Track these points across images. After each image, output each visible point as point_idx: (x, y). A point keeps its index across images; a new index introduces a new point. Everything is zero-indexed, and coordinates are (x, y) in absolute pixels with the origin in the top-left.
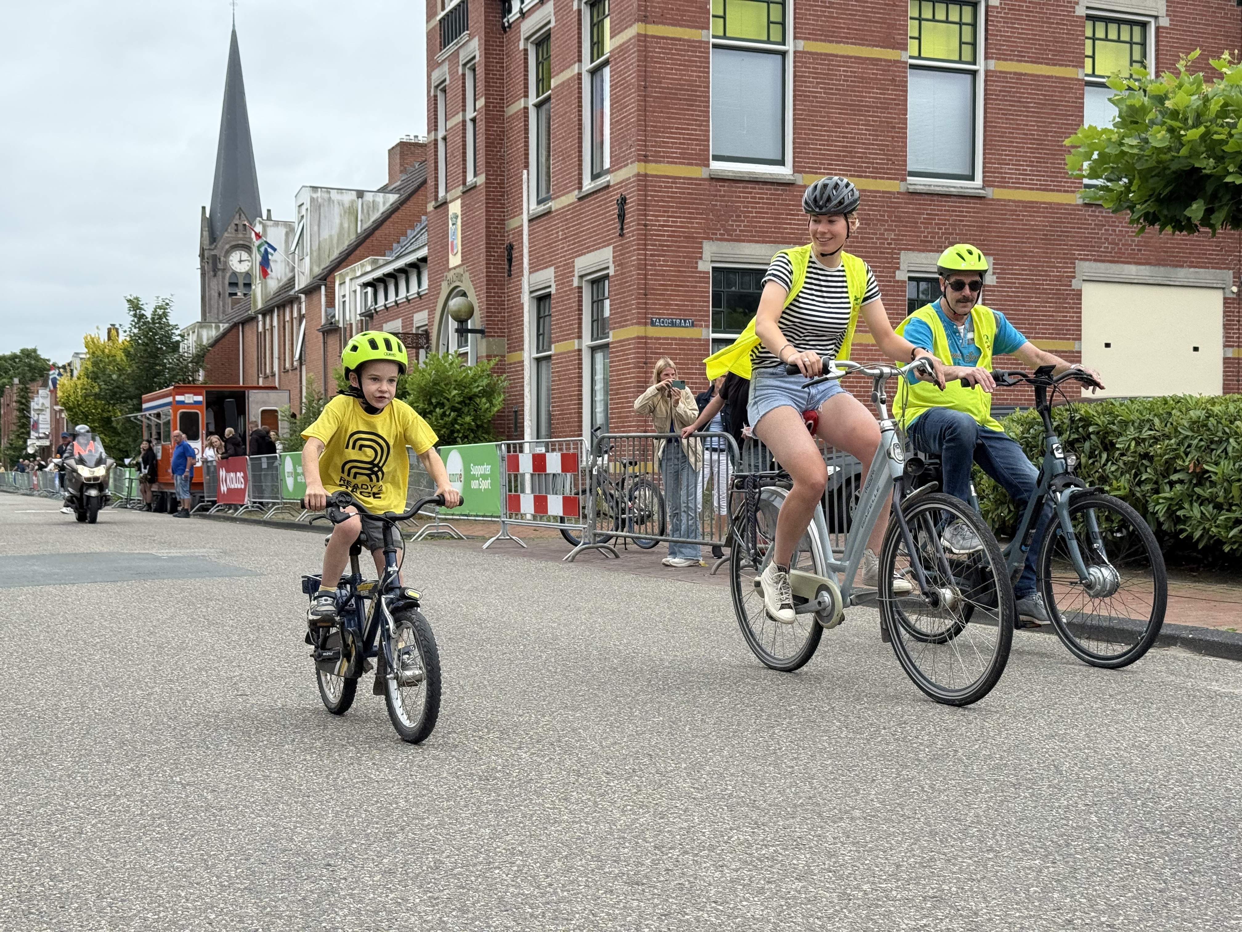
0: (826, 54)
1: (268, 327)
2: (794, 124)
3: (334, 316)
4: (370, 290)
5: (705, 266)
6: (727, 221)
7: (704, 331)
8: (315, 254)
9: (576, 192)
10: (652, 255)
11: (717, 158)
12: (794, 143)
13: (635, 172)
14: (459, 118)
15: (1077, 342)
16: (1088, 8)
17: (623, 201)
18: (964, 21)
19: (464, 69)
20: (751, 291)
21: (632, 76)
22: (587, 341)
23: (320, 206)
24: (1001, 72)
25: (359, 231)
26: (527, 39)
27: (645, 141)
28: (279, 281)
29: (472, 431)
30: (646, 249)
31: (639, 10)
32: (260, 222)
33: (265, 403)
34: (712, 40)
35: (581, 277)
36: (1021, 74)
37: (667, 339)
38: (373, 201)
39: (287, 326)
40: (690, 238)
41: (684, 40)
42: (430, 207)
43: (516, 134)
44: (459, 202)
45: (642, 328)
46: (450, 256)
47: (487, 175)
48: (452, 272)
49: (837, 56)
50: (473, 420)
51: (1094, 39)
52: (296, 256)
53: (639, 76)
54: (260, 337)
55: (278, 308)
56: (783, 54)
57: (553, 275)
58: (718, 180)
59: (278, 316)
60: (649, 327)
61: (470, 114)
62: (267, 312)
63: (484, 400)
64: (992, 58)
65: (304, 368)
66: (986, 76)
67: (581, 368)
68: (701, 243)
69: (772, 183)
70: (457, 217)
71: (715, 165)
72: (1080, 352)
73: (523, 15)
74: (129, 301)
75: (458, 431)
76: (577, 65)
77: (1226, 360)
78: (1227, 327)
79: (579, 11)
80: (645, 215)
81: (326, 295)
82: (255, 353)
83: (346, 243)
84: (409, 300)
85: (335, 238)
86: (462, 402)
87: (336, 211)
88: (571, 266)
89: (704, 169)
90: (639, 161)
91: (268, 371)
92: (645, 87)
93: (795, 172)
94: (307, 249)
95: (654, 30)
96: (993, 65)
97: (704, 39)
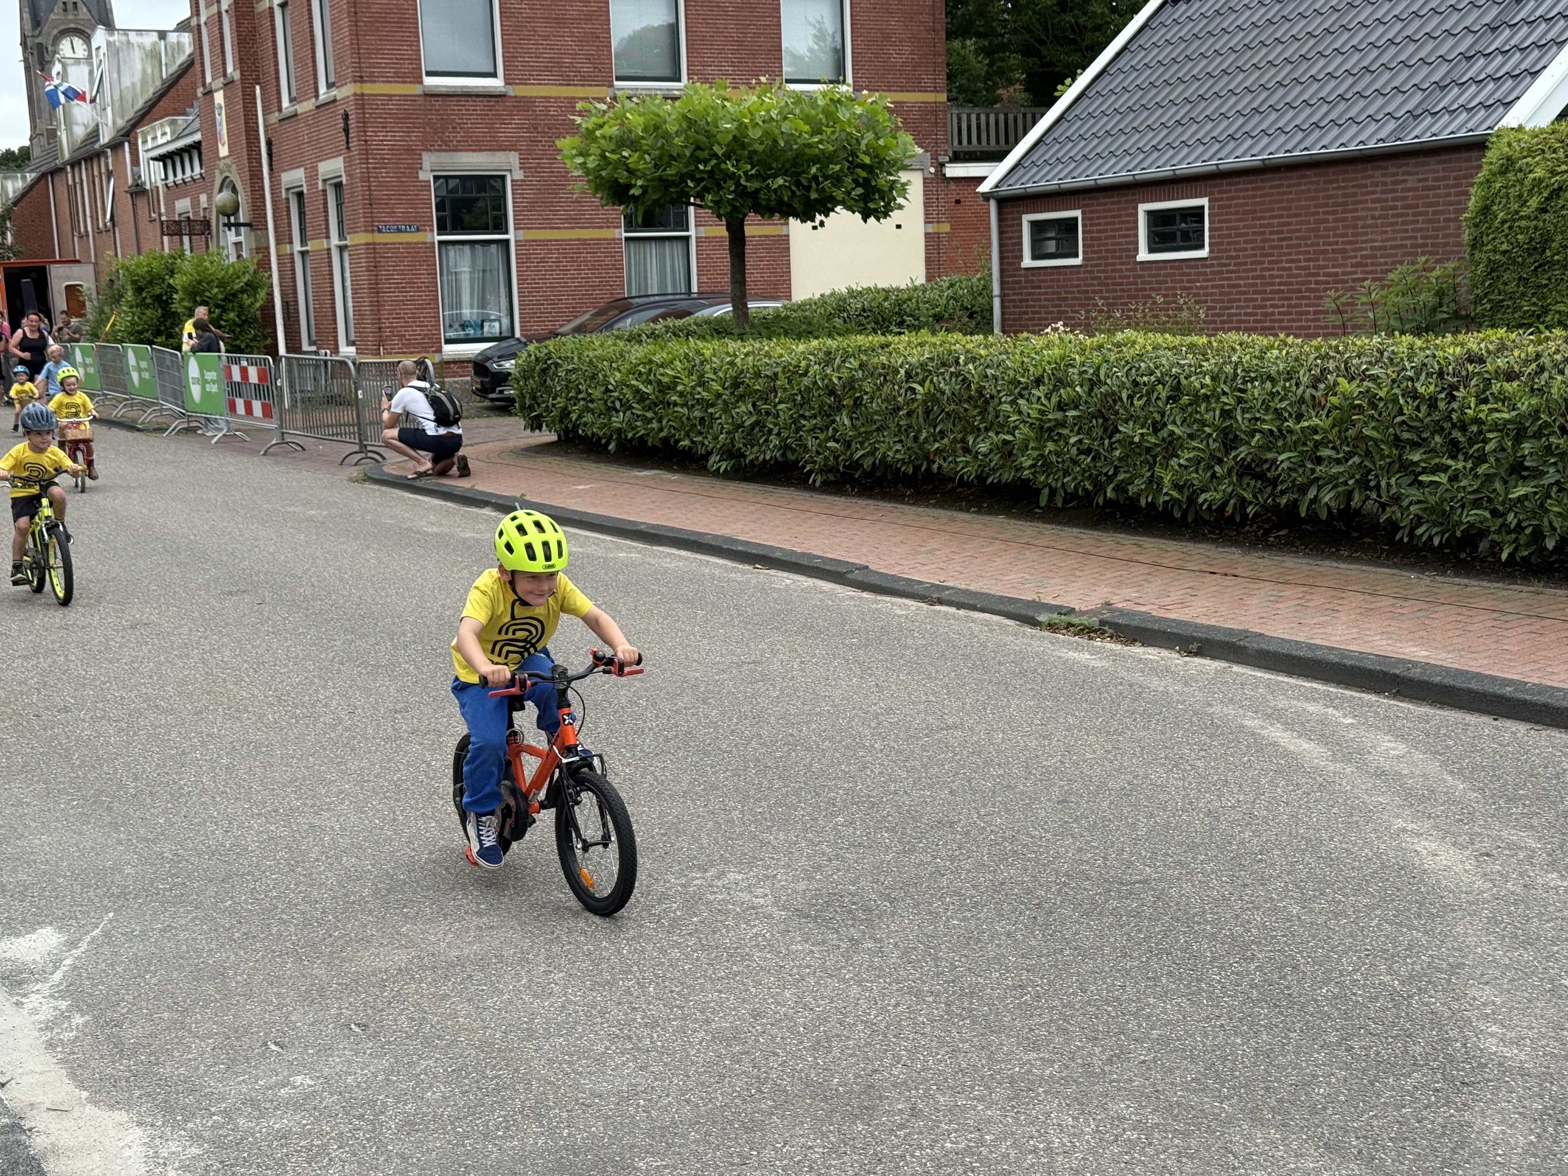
1: (77, 180)
2: (503, 40)
3: (140, 177)
4: (161, 166)
5: (426, 176)
6: (444, 133)
7: (429, 235)
8: (117, 104)
9: (313, 100)
10: (375, 168)
11: (430, 74)
12: (504, 56)
13: (353, 91)
14: (214, 9)
15: (784, 227)
17: (346, 117)
20: (474, 195)
21: (343, 2)
22: (335, 241)
23: (118, 51)
25: (164, 76)
27: (359, 63)
28: (84, 128)
30: (368, 163)
33: (68, 278)
35: (325, 181)
37: (394, 244)
38: (178, 43)
39: (96, 181)
40: (409, 150)
42: (200, 91)
43: (266, 33)
44: (221, 92)
45: (370, 235)
46: (220, 145)
47: (241, 71)
48: (222, 161)
50: (238, 316)
52: (97, 106)
53: (349, 2)
54: (71, 191)
55: (85, 160)
57: (303, 176)
58: (432, 95)
59: (86, 169)
60: (376, 234)
61: (224, 6)
62: (75, 164)
65: (117, 229)
67: (331, 266)
68: (420, 154)
69: (485, 97)
70: (221, 108)
71: (429, 81)
72: (787, 236)
77: (927, 236)
78: (927, 205)
80: (365, 132)
81: (131, 153)
82: (67, 208)
83: (151, 91)
84: (194, 180)
85: (139, 84)
86: (225, 299)
87: (137, 55)
88: (315, 169)
89: (418, 86)
90: (355, 82)
91: (82, 229)
92: (355, 13)
93: (506, 84)
94: (108, 98)
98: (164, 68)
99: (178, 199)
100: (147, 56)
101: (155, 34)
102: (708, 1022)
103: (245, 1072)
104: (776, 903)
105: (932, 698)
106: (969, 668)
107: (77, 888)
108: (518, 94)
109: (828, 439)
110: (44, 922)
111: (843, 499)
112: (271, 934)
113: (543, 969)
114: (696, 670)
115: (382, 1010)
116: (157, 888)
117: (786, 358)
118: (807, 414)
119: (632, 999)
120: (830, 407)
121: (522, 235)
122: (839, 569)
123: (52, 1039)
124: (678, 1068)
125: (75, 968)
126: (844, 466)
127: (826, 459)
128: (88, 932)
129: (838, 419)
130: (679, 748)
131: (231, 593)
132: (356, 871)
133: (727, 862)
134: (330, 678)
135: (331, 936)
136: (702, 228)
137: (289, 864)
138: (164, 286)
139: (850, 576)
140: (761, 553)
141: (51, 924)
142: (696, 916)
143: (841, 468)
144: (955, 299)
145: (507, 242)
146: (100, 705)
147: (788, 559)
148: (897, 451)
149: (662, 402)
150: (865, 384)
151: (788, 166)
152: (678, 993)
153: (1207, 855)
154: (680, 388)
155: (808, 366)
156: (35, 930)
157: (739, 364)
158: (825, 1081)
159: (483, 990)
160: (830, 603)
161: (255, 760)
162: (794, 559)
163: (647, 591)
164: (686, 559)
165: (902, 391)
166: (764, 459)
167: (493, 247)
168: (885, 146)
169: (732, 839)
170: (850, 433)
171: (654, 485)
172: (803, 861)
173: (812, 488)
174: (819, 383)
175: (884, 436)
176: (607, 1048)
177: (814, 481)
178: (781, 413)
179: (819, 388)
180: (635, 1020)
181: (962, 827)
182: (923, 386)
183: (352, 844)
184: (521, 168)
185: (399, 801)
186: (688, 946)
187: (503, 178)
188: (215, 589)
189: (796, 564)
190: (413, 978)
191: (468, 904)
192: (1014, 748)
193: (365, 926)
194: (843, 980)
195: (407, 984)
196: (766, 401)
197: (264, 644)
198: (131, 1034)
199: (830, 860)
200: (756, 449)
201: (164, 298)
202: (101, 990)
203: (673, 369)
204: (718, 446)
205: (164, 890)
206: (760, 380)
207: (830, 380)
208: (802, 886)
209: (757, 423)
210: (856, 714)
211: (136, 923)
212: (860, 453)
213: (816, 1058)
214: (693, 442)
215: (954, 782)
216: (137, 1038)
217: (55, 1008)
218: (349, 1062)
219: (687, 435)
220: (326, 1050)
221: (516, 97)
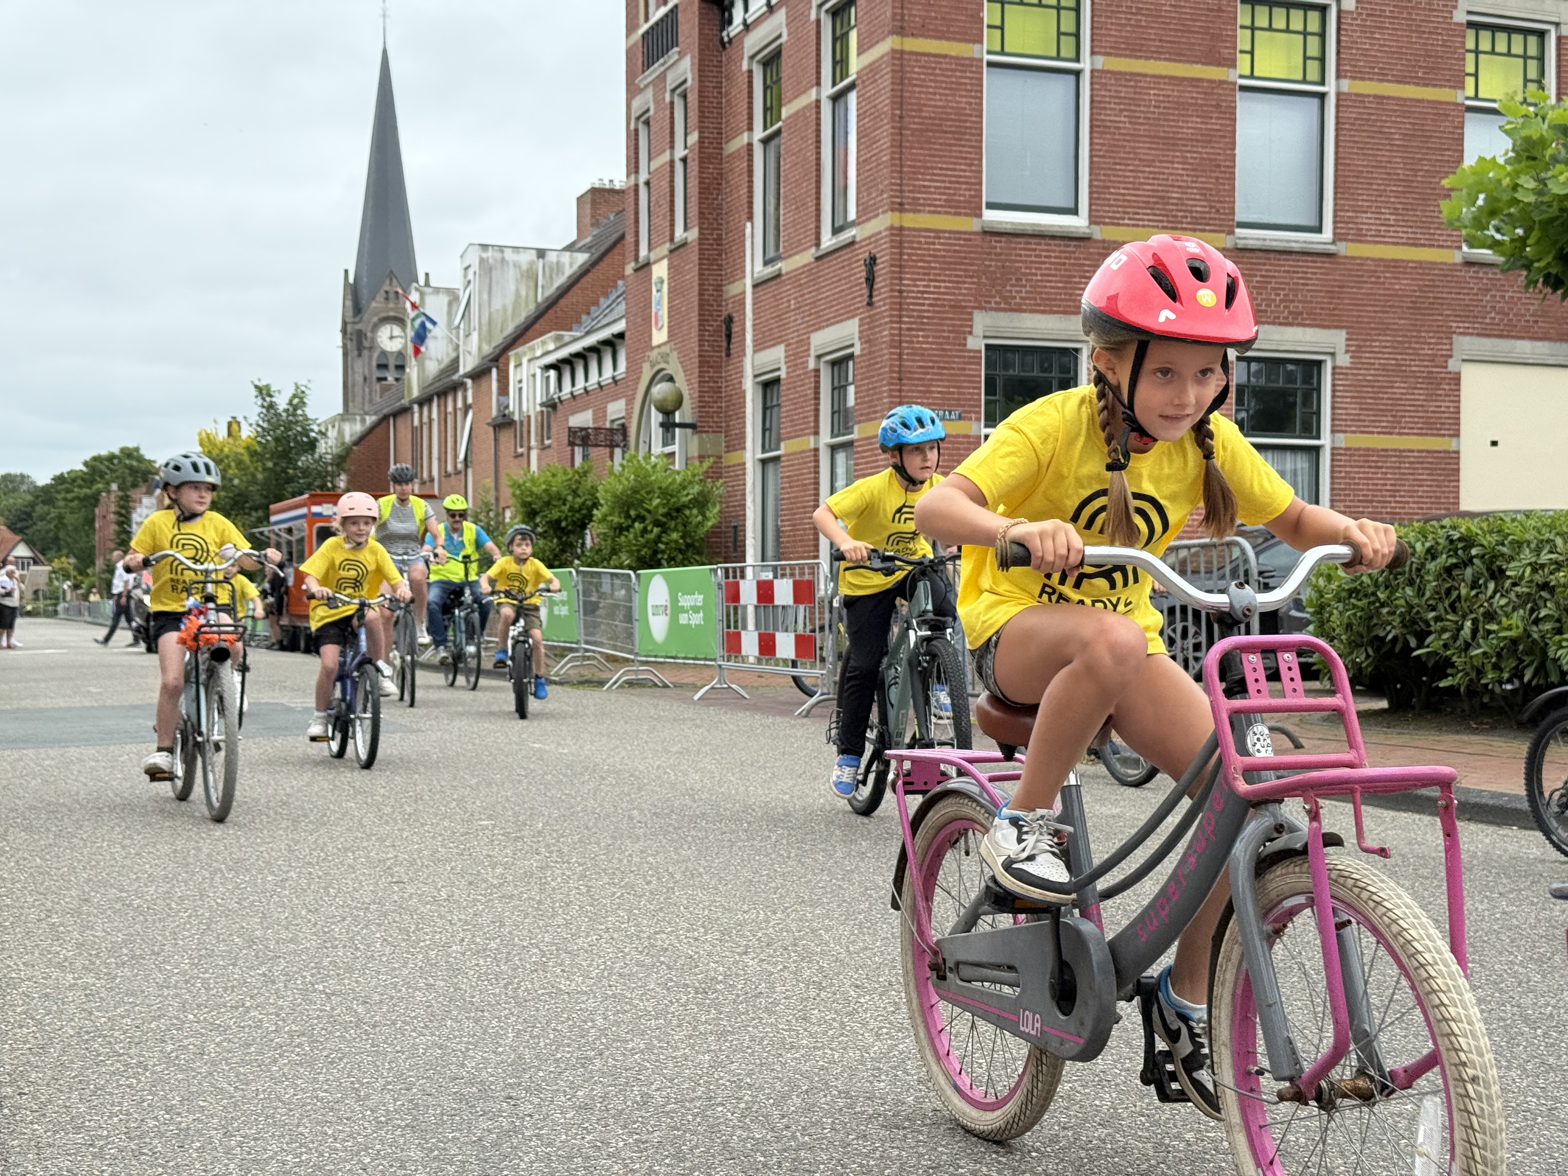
0: (1131, 74)
1: (425, 419)
2: (1091, 162)
3: (507, 407)
4: (552, 373)
5: (976, 343)
6: (1004, 287)
7: (974, 424)
8: (485, 328)
9: (813, 250)
10: (909, 329)
11: (991, 206)
12: (1090, 186)
13: (888, 223)
14: (666, 157)
15: (1454, 440)
16: (1470, 13)
17: (872, 261)
18: (1309, 29)
19: (672, 96)
20: (1035, 374)
21: (884, 102)
22: (825, 438)
23: (491, 269)
24: (1357, 95)
25: (540, 299)
26: (752, 57)
27: (900, 185)
28: (439, 362)
29: (680, 551)
30: (900, 322)
31: (894, 20)
32: (417, 289)
34: (987, 57)
35: (819, 357)
36: (1382, 97)
38: (558, 263)
39: (450, 419)
40: (957, 307)
41: (951, 57)
42: (629, 269)
43: (737, 178)
44: (665, 263)
46: (654, 331)
47: (701, 229)
48: (656, 351)
49: (1145, 75)
50: (682, 538)
51: (1477, 52)
52: (461, 332)
53: (893, 103)
54: (416, 432)
55: (439, 396)
56: (1077, 74)
57: (782, 355)
58: (992, 233)
59: (439, 406)
61: (680, 153)
62: (424, 401)
63: (695, 511)
64: (1345, 77)
65: (470, 471)
66: (1338, 100)
67: (817, 472)
68: (971, 314)
69: (1062, 238)
70: (662, 282)
71: (991, 216)
72: (1458, 452)
73: (747, 27)
74: (256, 387)
75: (663, 552)
76: (814, 91)
79: (818, 21)
80: (901, 279)
81: (499, 381)
82: (410, 453)
83: (524, 315)
84: (601, 387)
85: (511, 307)
86: (667, 515)
87: (511, 274)
88: (805, 343)
89: (975, 220)
90: (893, 210)
91: (425, 475)
92: (901, 117)
93: (1091, 223)
94: (475, 322)
95: (913, 44)
96: (1346, 85)
97: (977, 56)
98: (540, 290)
99: (573, 413)
100: (522, 276)
101: (534, 252)
108: (1107, 238)
136: (1342, 435)
138: (565, 508)
187: (1076, 352)
221: (1104, 241)
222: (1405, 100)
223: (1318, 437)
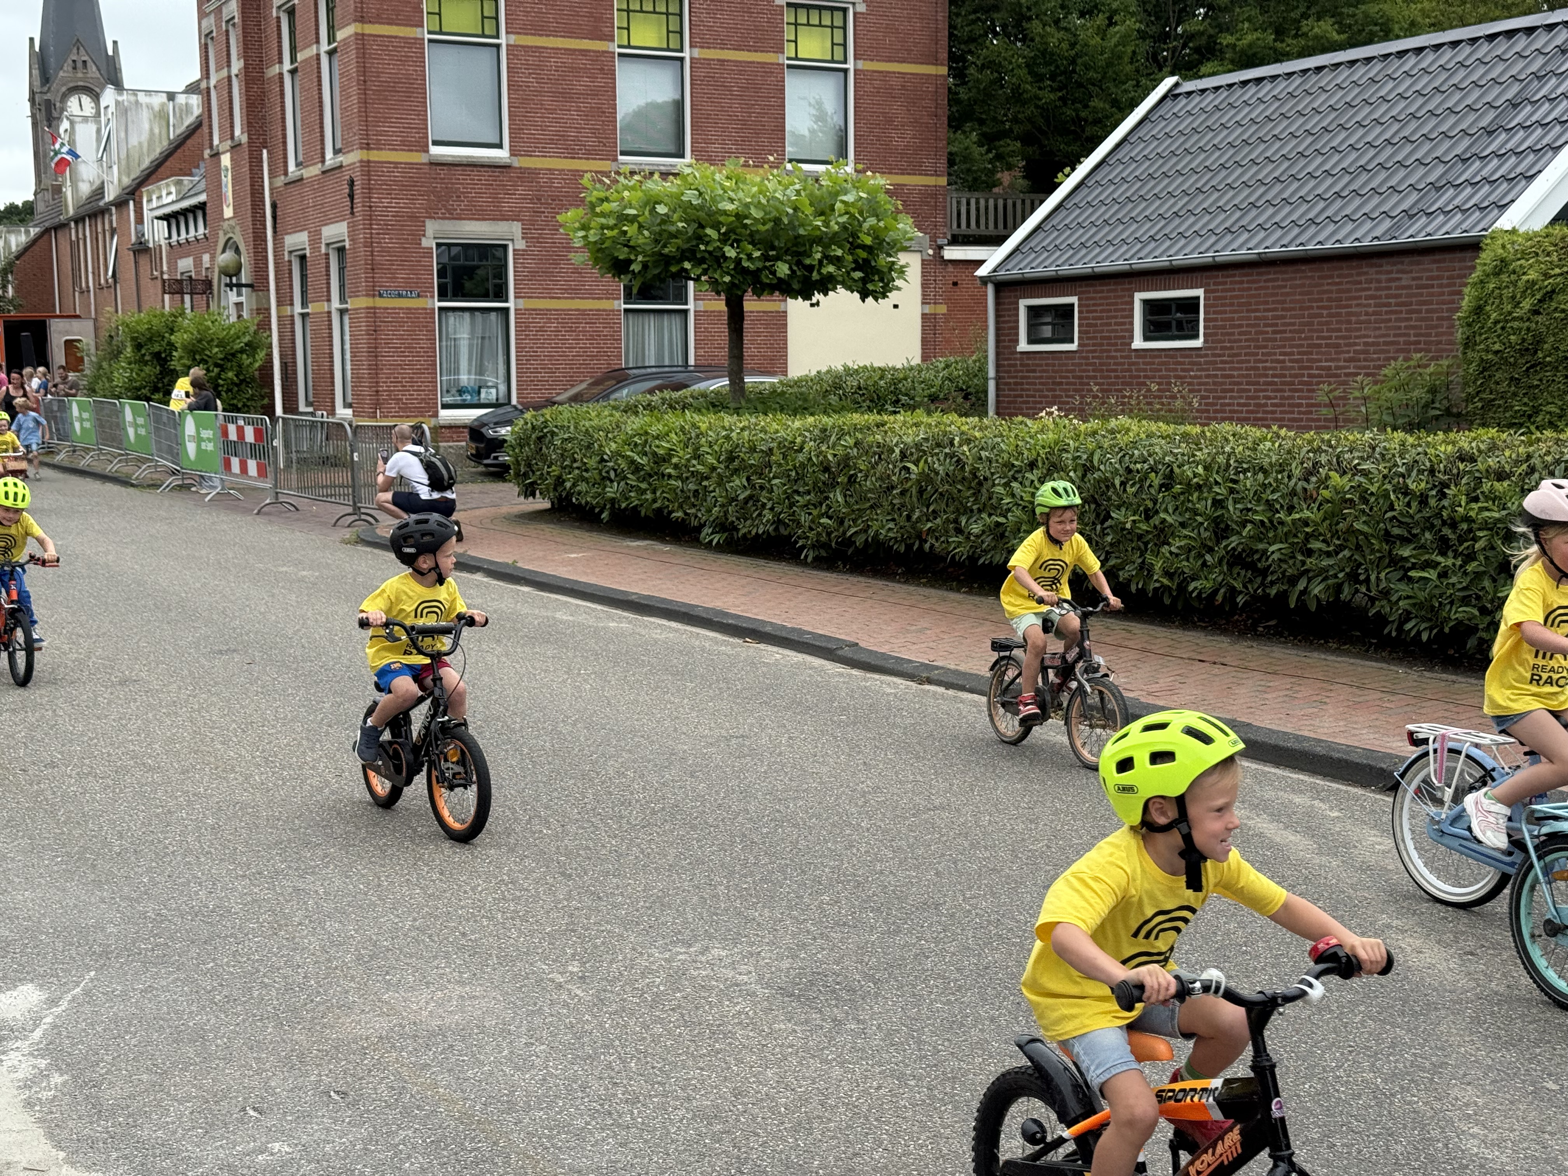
0: (536, 47)
1: (81, 236)
2: (510, 111)
3: (143, 235)
4: (165, 223)
5: (428, 242)
6: (448, 201)
7: (430, 301)
8: (123, 163)
9: (320, 165)
10: (378, 234)
11: (436, 143)
12: (510, 129)
13: (359, 157)
14: (224, 73)
15: (782, 304)
17: (352, 183)
18: (670, 11)
19: (227, 26)
20: (475, 263)
21: (351, 71)
22: (336, 304)
23: (126, 111)
24: (706, 59)
25: (172, 137)
26: (279, 7)
27: (366, 130)
28: (90, 185)
29: (236, 385)
30: (371, 229)
31: (356, 11)
33: (67, 333)
34: (427, 36)
35: (328, 245)
36: (724, 61)
37: (395, 308)
38: (187, 104)
39: (100, 238)
40: (413, 217)
41: (401, 38)
42: (207, 153)
43: (275, 98)
44: (228, 155)
45: (371, 300)
46: (225, 207)
47: (250, 135)
48: (227, 223)
49: (547, 48)
50: (236, 376)
51: (796, 25)
52: (105, 164)
53: (358, 71)
54: (74, 246)
55: (90, 217)
56: (498, 46)
57: (306, 239)
58: (437, 164)
59: (90, 226)
60: (377, 299)
61: (235, 70)
62: (79, 220)
63: (245, 356)
64: (697, 46)
65: (118, 287)
66: (692, 63)
67: (331, 329)
68: (424, 222)
69: (489, 166)
70: (227, 170)
71: (435, 150)
72: (786, 312)
76: (315, 46)
77: (924, 315)
78: (924, 286)
80: (370, 198)
81: (135, 211)
82: (69, 264)
83: (158, 151)
84: (198, 240)
85: (145, 145)
86: (224, 359)
87: (145, 115)
88: (318, 233)
89: (423, 154)
90: (361, 148)
91: (84, 285)
92: (365, 81)
93: (511, 155)
94: (115, 158)
95: (371, 29)
96: (697, 53)
97: (419, 36)
98: (171, 129)
99: (181, 258)
100: (155, 116)
101: (165, 95)
102: (689, 1099)
103: (223, 1137)
104: (759, 981)
105: (919, 778)
106: (957, 749)
107: (60, 946)
108: (523, 165)
109: (822, 515)
110: (25, 979)
111: (834, 575)
112: (252, 998)
113: (524, 1041)
114: (685, 743)
115: (362, 1078)
116: (139, 948)
117: (782, 433)
118: (801, 490)
119: (613, 1074)
120: (824, 483)
121: (522, 304)
122: (829, 646)
123: (30, 1097)
124: (658, 1146)
125: (54, 1026)
126: (837, 543)
127: (819, 534)
128: (70, 990)
129: (831, 496)
130: (666, 821)
131: (220, 652)
132: (339, 936)
133: (711, 937)
134: (318, 740)
135: (312, 1001)
136: (702, 302)
137: (273, 927)
138: (164, 343)
139: (840, 652)
140: (751, 626)
141: (32, 981)
142: (680, 991)
143: (833, 544)
144: (950, 380)
145: (507, 310)
146: (87, 761)
147: (778, 633)
148: (890, 529)
149: (656, 473)
150: (860, 462)
151: (789, 245)
152: (660, 1070)
153: (1191, 945)
154: (675, 460)
155: (804, 442)
156: (16, 987)
157: (735, 439)
158: (805, 1163)
159: (463, 1061)
160: (819, 679)
161: (241, 821)
162: (784, 634)
163: (637, 660)
164: (677, 631)
165: (897, 470)
166: (757, 533)
167: (493, 315)
168: (886, 227)
169: (717, 914)
170: (844, 510)
171: (646, 556)
172: (788, 939)
173: (804, 564)
174: (814, 459)
175: (877, 514)
176: (587, 1123)
177: (806, 556)
178: (775, 488)
179: (814, 464)
180: (615, 1095)
181: (947, 910)
182: (917, 466)
183: (336, 908)
184: (523, 238)
185: (384, 866)
186: (670, 1022)
187: (505, 247)
188: (205, 647)
189: (786, 639)
190: (393, 1046)
191: (451, 973)
192: (1000, 831)
193: (347, 992)
194: (826, 1061)
195: (388, 1052)
196: (760, 475)
197: (253, 705)
198: (110, 1095)
199: (815, 939)
200: (749, 522)
201: (163, 355)
202: (80, 1050)
203: (668, 442)
204: (711, 519)
205: (146, 949)
206: (755, 455)
207: (825, 457)
208: (785, 964)
209: (751, 497)
210: (843, 792)
211: (119, 983)
212: (853, 530)
213: (796, 1140)
214: (686, 514)
215: (939, 863)
216: (115, 1099)
217: (34, 1067)
218: (328, 1130)
219: (681, 506)
220: (305, 1117)
221: (520, 168)
222: (740, 62)
223: (686, 304)
